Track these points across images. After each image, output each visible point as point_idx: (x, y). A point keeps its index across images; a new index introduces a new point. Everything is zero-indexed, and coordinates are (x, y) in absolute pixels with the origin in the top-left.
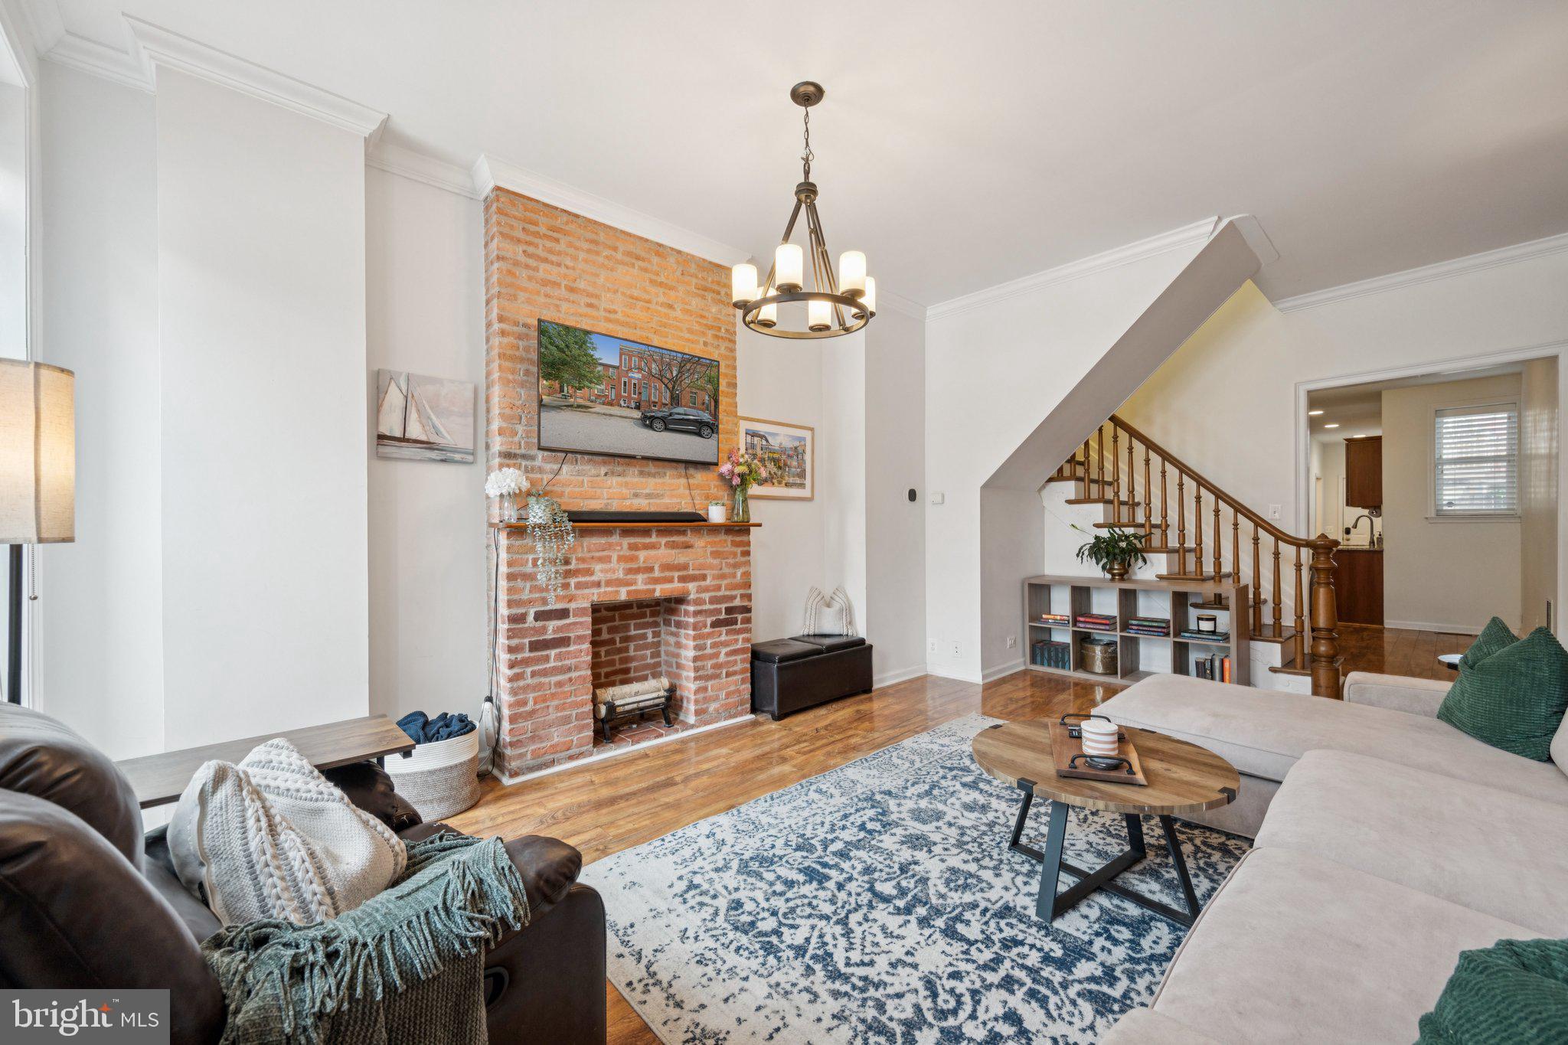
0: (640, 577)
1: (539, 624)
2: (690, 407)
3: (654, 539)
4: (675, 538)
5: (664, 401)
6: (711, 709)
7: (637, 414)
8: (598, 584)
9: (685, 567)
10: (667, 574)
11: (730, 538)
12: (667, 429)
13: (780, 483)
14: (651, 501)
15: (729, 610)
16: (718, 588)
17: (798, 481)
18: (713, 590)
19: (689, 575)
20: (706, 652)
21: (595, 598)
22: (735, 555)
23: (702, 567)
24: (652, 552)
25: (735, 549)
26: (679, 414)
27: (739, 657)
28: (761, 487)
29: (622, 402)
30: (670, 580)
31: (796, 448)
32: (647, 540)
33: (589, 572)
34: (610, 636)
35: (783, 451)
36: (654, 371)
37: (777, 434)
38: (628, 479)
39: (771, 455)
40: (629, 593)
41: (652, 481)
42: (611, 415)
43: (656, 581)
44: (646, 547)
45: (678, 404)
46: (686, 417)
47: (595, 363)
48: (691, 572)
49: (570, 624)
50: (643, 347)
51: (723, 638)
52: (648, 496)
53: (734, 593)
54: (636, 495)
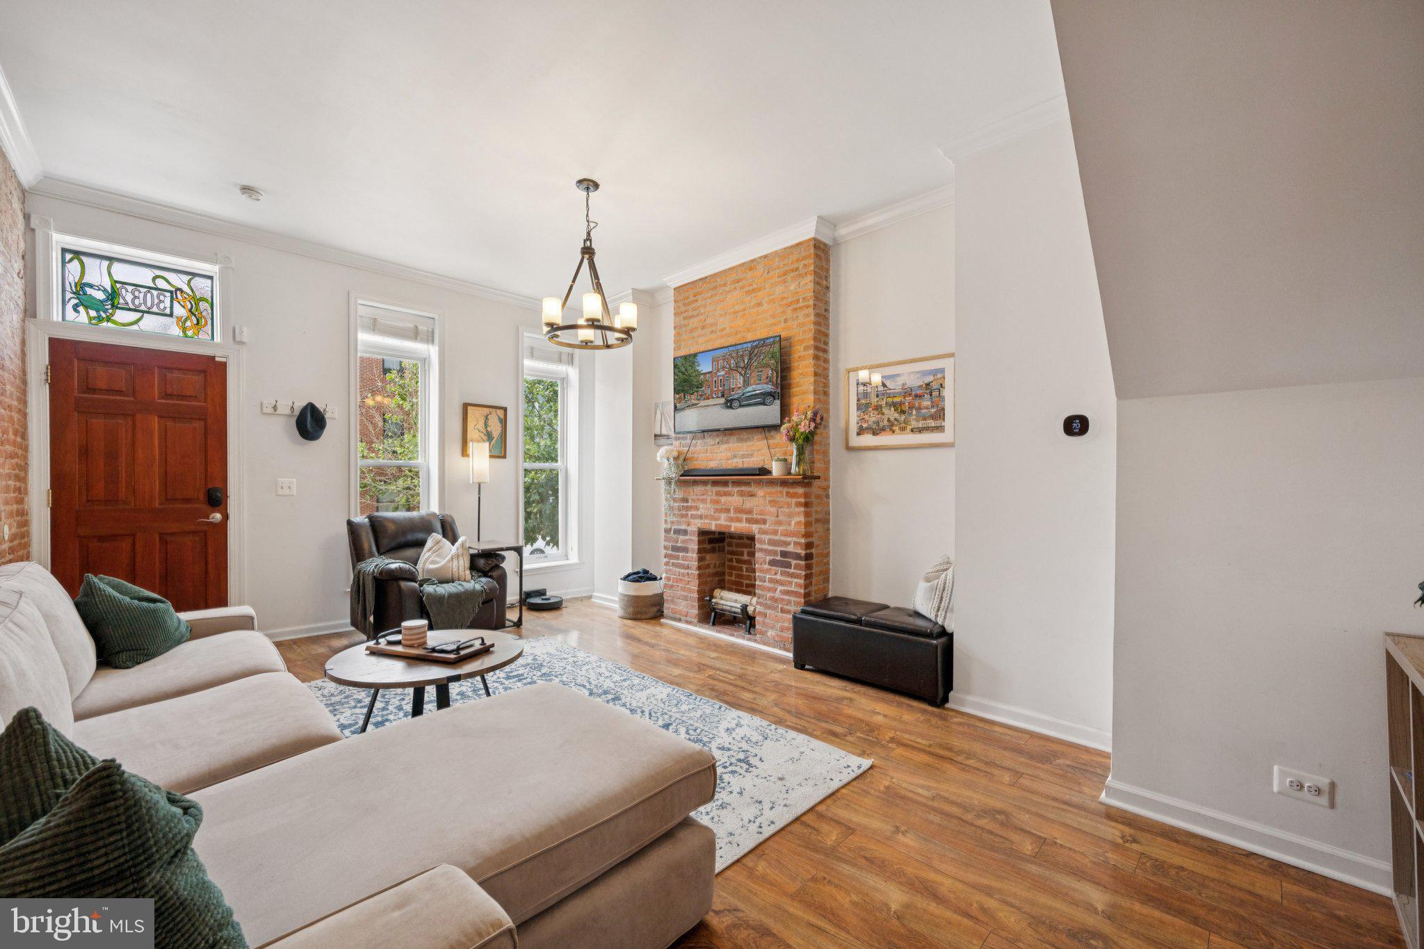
0: (723, 516)
1: (675, 536)
2: (758, 384)
3: (730, 489)
4: (743, 488)
5: (739, 386)
6: (769, 634)
7: (722, 400)
8: (701, 517)
9: (750, 512)
10: (740, 515)
11: (785, 490)
12: (741, 406)
13: (903, 429)
14: (744, 460)
15: (784, 554)
16: (775, 533)
17: (932, 423)
18: (771, 534)
19: (753, 518)
20: (765, 584)
21: (699, 525)
22: (789, 505)
23: (761, 513)
24: (729, 498)
25: (789, 500)
26: (748, 392)
27: (793, 599)
28: (875, 437)
29: (714, 395)
30: (739, 520)
31: (928, 384)
32: (726, 489)
33: (697, 508)
34: (749, 558)
35: (907, 392)
36: (732, 366)
37: (898, 375)
38: (730, 445)
39: (890, 400)
40: (716, 525)
41: (745, 445)
42: (708, 406)
43: (732, 520)
44: (726, 494)
45: (748, 385)
46: (754, 393)
47: (700, 374)
48: (755, 516)
49: (687, 540)
50: (726, 350)
51: (778, 577)
52: (743, 456)
53: (789, 539)
54: (735, 456)
